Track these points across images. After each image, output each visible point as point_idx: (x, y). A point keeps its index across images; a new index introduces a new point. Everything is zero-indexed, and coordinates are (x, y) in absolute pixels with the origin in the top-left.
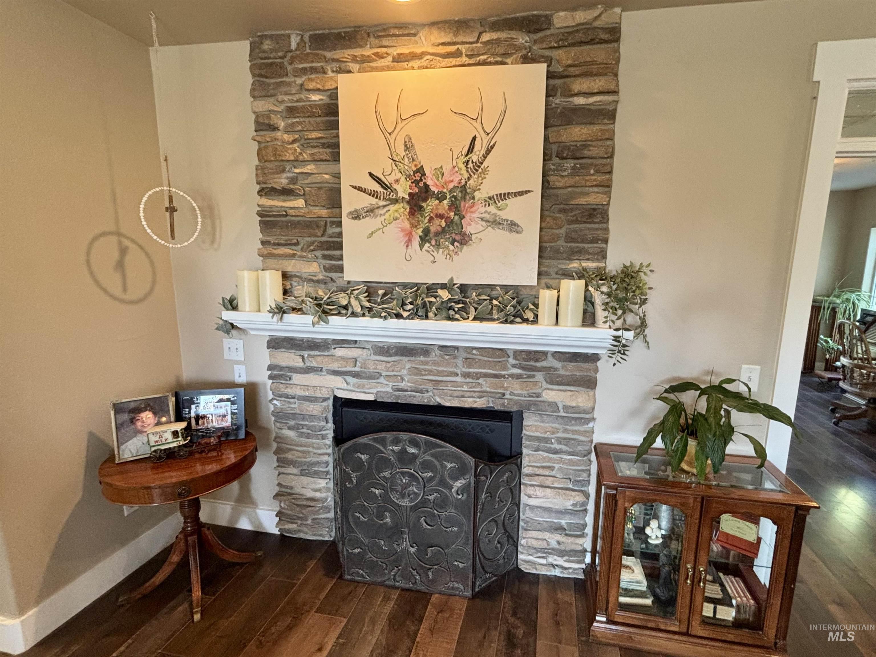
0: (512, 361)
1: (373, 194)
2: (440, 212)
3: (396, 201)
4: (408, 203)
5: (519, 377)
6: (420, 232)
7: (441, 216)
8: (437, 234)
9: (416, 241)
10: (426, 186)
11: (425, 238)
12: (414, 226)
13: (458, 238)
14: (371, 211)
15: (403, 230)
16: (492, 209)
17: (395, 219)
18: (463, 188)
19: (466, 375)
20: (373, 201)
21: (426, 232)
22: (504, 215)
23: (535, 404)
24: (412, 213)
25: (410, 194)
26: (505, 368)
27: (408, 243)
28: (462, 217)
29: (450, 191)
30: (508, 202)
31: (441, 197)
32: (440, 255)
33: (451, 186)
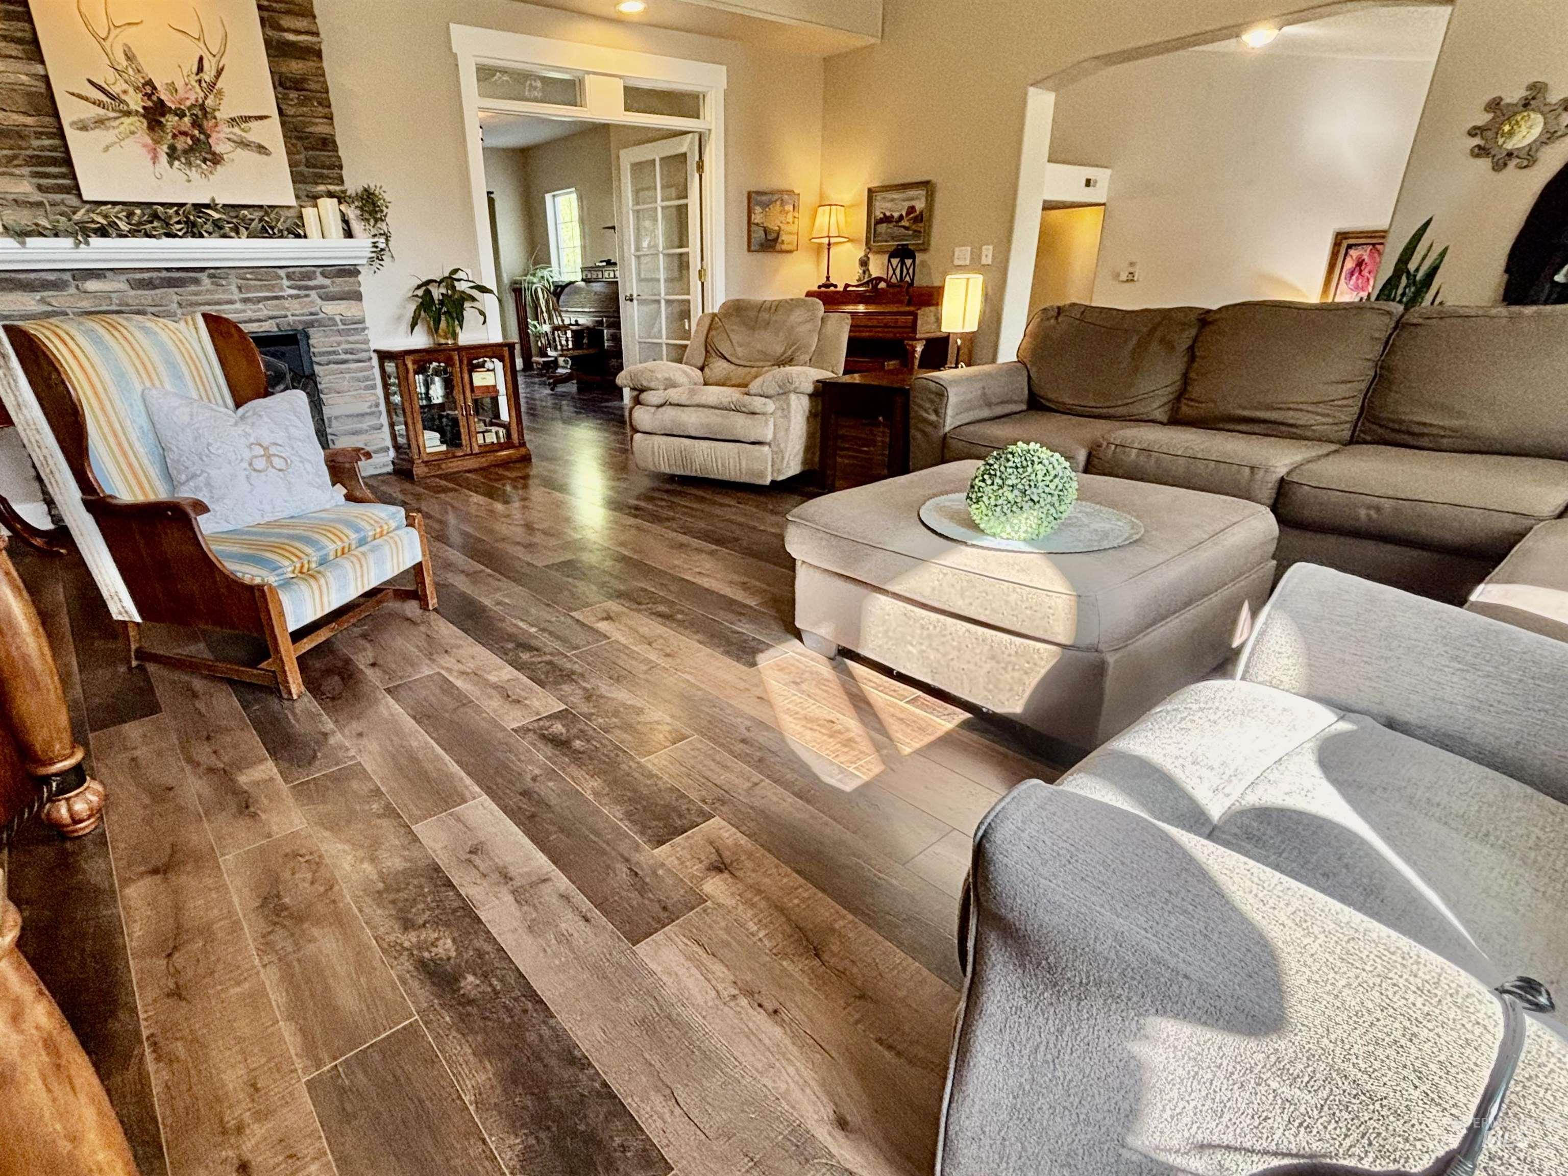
0: (286, 283)
1: (99, 104)
2: (183, 129)
3: (128, 114)
4: (144, 116)
5: (297, 297)
6: (165, 148)
7: (185, 134)
8: (185, 152)
9: (164, 159)
10: (161, 102)
11: (172, 155)
12: (156, 142)
13: (209, 156)
14: (100, 122)
15: (145, 146)
16: (236, 130)
17: (133, 133)
18: (202, 107)
19: (245, 301)
20: (101, 112)
21: (172, 148)
22: (251, 137)
23: (317, 321)
24: (151, 128)
25: (144, 108)
26: (282, 289)
27: (155, 159)
28: (208, 136)
29: (189, 109)
30: (250, 124)
31: (181, 114)
32: (194, 174)
33: (188, 103)
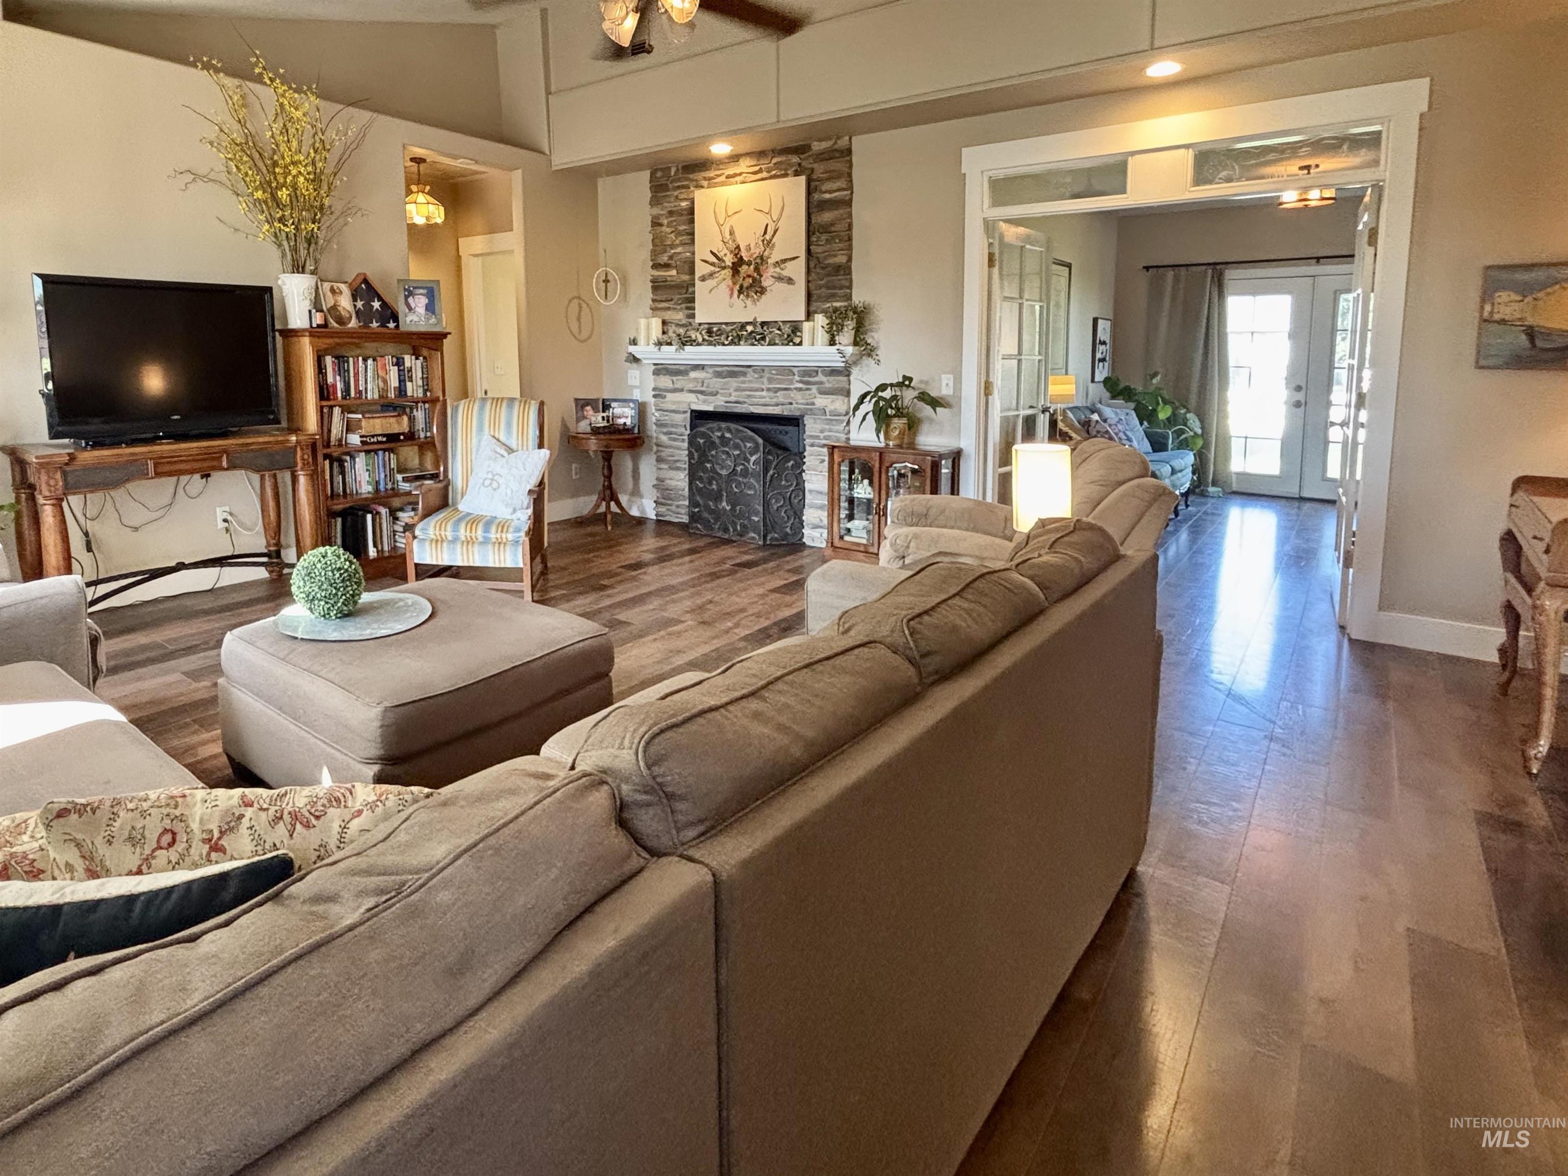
0: (797, 378)
1: (713, 264)
2: (749, 273)
3: (724, 268)
4: (732, 268)
5: (800, 389)
6: (738, 287)
7: (749, 276)
8: (747, 288)
9: (736, 293)
10: (741, 257)
11: (740, 292)
12: (734, 284)
13: (759, 290)
14: (711, 275)
15: (728, 286)
16: (778, 270)
17: (724, 279)
18: (762, 257)
19: (769, 390)
20: (712, 268)
21: (741, 287)
22: (785, 273)
23: (811, 410)
24: (733, 276)
25: (733, 263)
26: (792, 383)
27: (732, 295)
28: (761, 276)
29: (755, 259)
30: (786, 264)
31: (749, 264)
32: (749, 302)
33: (755, 256)
